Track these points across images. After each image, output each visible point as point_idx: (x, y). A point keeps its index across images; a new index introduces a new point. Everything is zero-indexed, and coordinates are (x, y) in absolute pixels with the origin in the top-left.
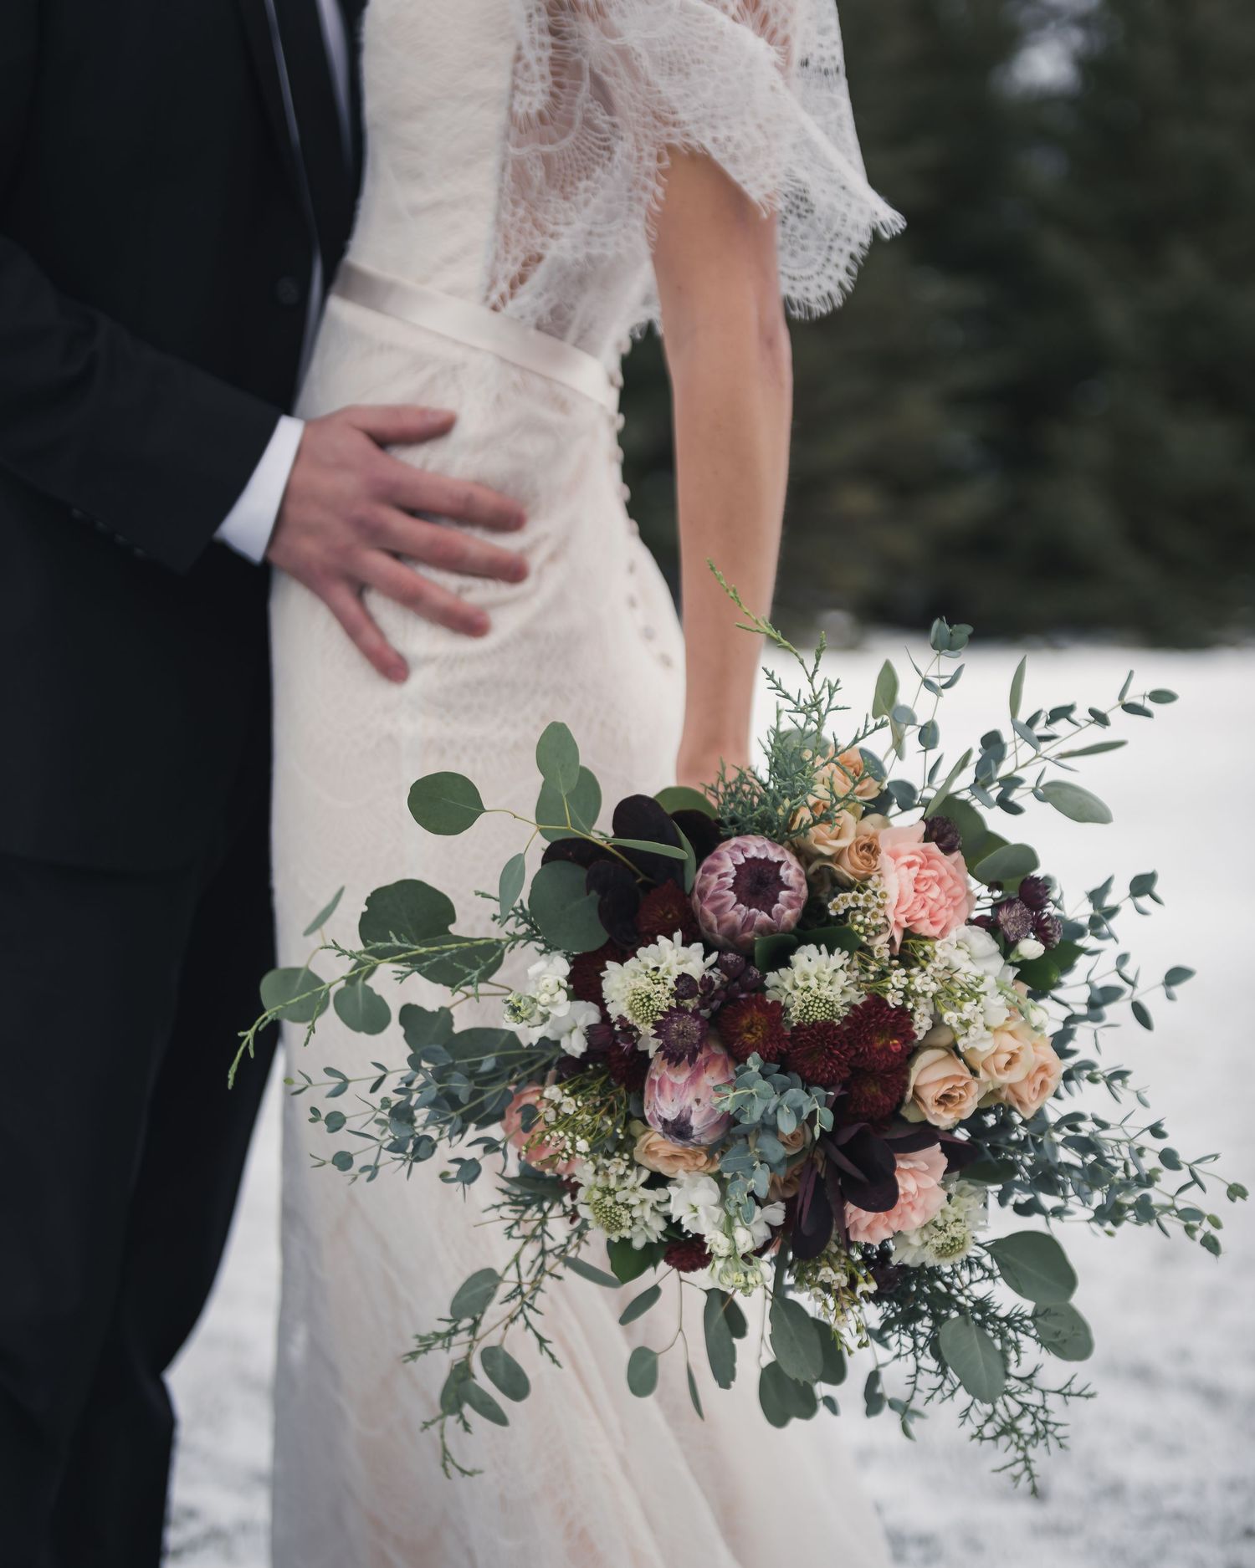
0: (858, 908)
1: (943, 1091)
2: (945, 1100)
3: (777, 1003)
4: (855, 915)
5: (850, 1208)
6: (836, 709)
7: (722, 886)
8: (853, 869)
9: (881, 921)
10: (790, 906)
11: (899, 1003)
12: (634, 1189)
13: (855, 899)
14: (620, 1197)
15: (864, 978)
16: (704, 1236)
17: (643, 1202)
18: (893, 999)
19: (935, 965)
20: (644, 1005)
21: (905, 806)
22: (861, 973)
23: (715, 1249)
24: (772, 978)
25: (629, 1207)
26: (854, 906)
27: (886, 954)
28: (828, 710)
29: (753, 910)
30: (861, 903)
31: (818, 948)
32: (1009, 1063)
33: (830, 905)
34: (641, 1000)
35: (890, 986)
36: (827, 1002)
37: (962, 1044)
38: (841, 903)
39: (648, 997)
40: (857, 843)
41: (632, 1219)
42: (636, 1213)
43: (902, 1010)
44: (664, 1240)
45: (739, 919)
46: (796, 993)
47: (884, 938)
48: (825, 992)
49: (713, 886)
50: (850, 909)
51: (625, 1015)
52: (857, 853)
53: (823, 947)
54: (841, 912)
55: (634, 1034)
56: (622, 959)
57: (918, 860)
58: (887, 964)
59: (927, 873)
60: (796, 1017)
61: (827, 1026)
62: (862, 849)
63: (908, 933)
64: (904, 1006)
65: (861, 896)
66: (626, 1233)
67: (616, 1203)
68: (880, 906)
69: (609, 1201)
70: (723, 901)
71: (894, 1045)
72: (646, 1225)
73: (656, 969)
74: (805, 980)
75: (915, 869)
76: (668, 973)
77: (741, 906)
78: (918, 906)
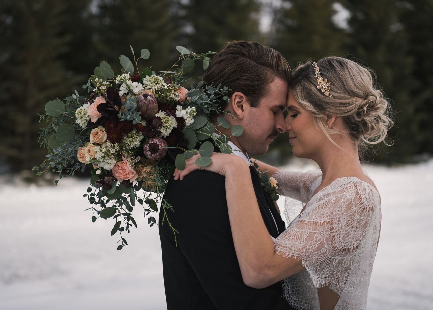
0: (134, 159)
1: (98, 134)
2: (96, 134)
3: (139, 132)
4: (133, 158)
5: (105, 102)
6: (155, 198)
7: (161, 145)
8: (139, 167)
9: (128, 159)
10: (146, 148)
11: (115, 144)
12: (152, 87)
13: (135, 161)
14: (154, 84)
15: (125, 146)
16: (132, 82)
17: (150, 85)
18: (116, 144)
19: (113, 158)
20: (166, 121)
21: (136, 186)
22: (125, 147)
23: (129, 81)
24: (142, 137)
25: (152, 83)
26: (135, 160)
27: (124, 154)
28: (157, 197)
29: (153, 143)
30: (134, 161)
31: (136, 147)
32: (89, 151)
33: (140, 158)
34: (167, 121)
35: (118, 146)
36: (129, 138)
37: (99, 147)
38: (138, 159)
39: (166, 123)
40: (141, 172)
41: (150, 81)
42: (150, 82)
43: (113, 143)
44: (142, 80)
45: (154, 140)
46: (136, 136)
47: (126, 156)
48: (130, 140)
49: (163, 144)
50: (136, 158)
51: (169, 117)
52: (140, 170)
53: (135, 148)
54: (137, 157)
55: (166, 114)
56: (174, 128)
57: (128, 175)
58: (122, 152)
59: (125, 174)
60: (134, 132)
61: (127, 133)
62: (139, 172)
63: (122, 160)
64: (114, 144)
65: (134, 162)
66: (150, 77)
67: (155, 82)
68: (130, 162)
69: (156, 82)
70: (159, 142)
71: (111, 136)
72: (147, 81)
73: (166, 129)
74: (136, 140)
75: (127, 173)
76: (163, 129)
77: (155, 142)
78: (123, 166)
